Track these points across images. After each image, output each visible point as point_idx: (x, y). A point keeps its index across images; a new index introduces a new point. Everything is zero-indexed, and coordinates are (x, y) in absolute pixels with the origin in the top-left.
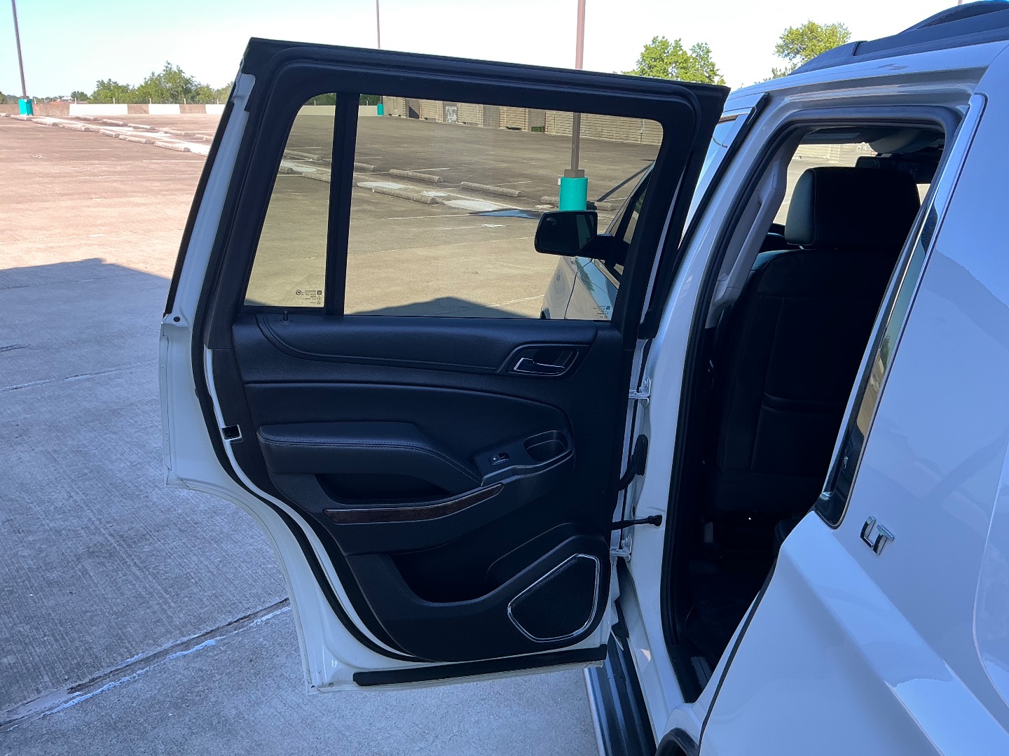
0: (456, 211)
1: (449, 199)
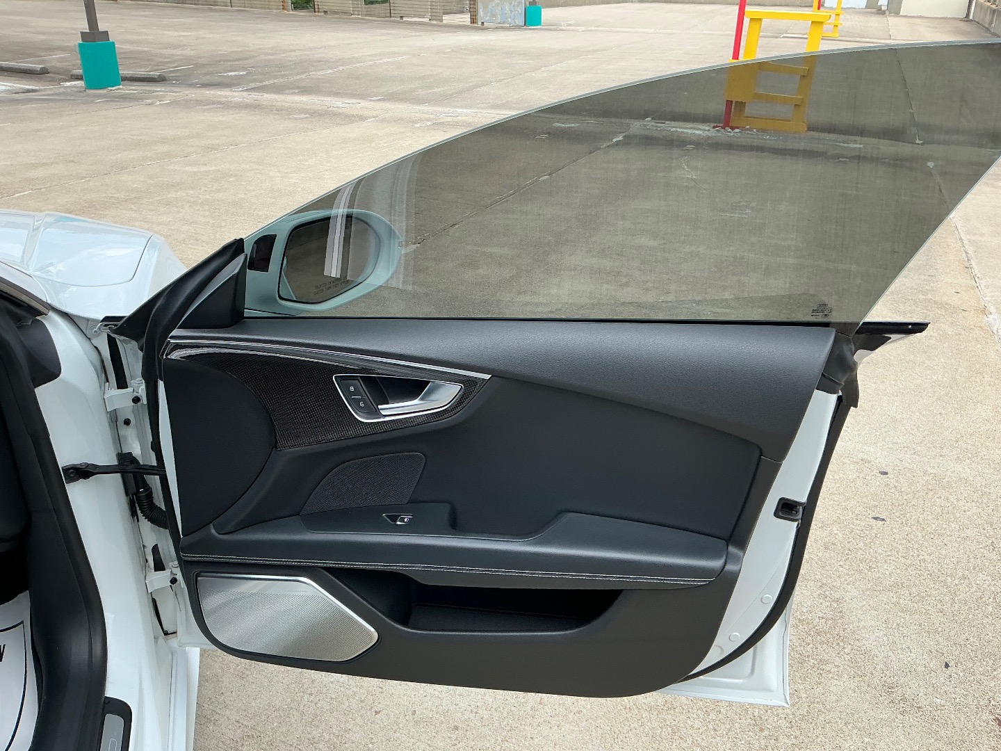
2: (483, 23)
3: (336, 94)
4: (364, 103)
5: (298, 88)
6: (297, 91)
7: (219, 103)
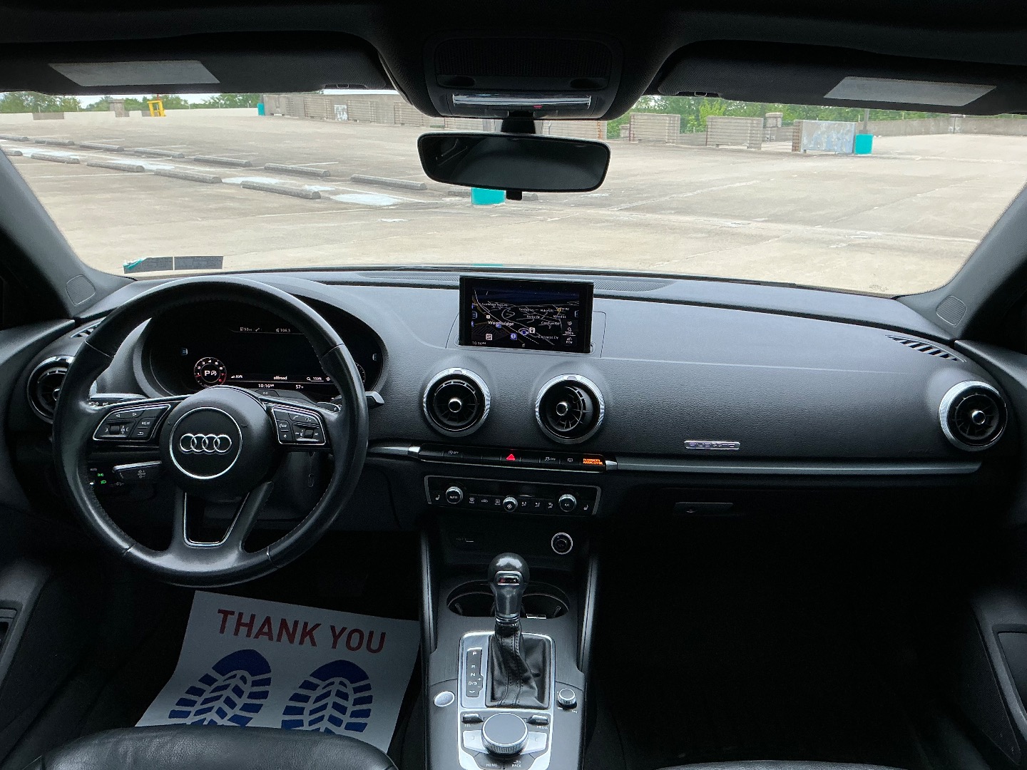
0: (345, 206)
1: (336, 193)
2: (805, 150)
3: (716, 215)
4: (753, 224)
5: (672, 209)
6: (673, 212)
7: (607, 221)
